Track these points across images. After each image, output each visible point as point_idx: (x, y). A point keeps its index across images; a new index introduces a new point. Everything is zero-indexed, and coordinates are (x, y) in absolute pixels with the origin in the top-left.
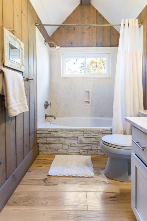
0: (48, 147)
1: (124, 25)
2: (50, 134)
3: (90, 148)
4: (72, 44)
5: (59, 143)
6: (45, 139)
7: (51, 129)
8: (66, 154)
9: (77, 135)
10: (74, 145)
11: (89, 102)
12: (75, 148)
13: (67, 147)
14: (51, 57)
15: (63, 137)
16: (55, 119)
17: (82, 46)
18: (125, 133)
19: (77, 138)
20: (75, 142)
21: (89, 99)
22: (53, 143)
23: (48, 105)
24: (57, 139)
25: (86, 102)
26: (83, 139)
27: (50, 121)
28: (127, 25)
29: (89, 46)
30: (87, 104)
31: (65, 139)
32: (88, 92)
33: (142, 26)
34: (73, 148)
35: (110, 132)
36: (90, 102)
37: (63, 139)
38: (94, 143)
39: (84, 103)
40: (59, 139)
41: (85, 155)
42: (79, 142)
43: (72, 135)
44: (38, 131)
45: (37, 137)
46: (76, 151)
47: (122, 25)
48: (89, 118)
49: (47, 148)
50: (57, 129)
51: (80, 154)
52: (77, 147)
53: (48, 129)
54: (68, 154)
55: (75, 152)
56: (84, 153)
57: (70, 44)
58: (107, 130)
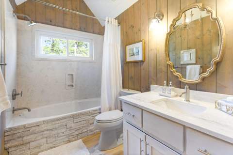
0: (24, 148)
1: (108, 21)
2: (29, 131)
3: (80, 131)
4: (51, 21)
5: (42, 138)
6: (20, 139)
7: (29, 124)
8: (51, 148)
9: (66, 123)
10: (63, 134)
11: (72, 86)
12: (64, 137)
13: (54, 140)
14: (19, 31)
15: (48, 130)
16: (29, 110)
17: (64, 27)
18: (110, 110)
19: (66, 125)
20: (63, 130)
21: (73, 82)
22: (33, 141)
23: (18, 94)
24: (39, 134)
25: (69, 85)
26: (73, 125)
27: (21, 115)
28: (110, 22)
29: (72, 29)
30: (70, 88)
31: (51, 131)
32: (72, 75)
33: (120, 26)
34: (62, 138)
35: (99, 111)
36: (74, 86)
37: (48, 132)
38: (85, 125)
39: (67, 86)
40: (42, 133)
41: (76, 140)
42: (68, 130)
43: (60, 124)
44: (7, 131)
45: (5, 141)
46: (65, 140)
47: (106, 21)
48: (73, 102)
49: (23, 150)
50: (40, 122)
51: (69, 141)
52: (66, 135)
53: (25, 125)
54: (55, 147)
55: (64, 142)
56: (73, 139)
57: (49, 22)
58: (96, 110)
